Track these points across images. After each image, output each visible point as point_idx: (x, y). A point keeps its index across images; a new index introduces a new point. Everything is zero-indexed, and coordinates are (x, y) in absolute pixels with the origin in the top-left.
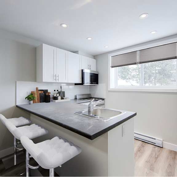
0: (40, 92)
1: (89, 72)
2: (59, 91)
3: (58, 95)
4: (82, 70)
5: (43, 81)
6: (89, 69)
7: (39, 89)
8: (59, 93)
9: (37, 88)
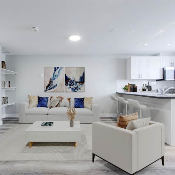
0: (130, 86)
1: (173, 69)
2: (147, 85)
3: (146, 88)
4: (163, 69)
5: (132, 79)
6: (171, 66)
7: (130, 84)
8: (147, 87)
9: (129, 83)
